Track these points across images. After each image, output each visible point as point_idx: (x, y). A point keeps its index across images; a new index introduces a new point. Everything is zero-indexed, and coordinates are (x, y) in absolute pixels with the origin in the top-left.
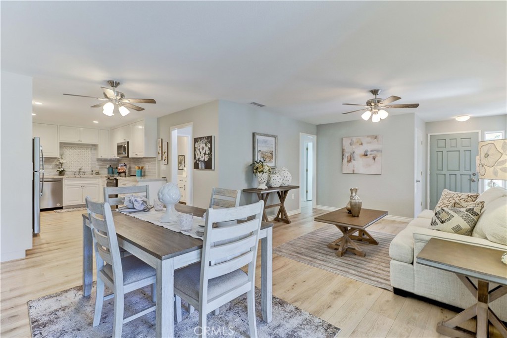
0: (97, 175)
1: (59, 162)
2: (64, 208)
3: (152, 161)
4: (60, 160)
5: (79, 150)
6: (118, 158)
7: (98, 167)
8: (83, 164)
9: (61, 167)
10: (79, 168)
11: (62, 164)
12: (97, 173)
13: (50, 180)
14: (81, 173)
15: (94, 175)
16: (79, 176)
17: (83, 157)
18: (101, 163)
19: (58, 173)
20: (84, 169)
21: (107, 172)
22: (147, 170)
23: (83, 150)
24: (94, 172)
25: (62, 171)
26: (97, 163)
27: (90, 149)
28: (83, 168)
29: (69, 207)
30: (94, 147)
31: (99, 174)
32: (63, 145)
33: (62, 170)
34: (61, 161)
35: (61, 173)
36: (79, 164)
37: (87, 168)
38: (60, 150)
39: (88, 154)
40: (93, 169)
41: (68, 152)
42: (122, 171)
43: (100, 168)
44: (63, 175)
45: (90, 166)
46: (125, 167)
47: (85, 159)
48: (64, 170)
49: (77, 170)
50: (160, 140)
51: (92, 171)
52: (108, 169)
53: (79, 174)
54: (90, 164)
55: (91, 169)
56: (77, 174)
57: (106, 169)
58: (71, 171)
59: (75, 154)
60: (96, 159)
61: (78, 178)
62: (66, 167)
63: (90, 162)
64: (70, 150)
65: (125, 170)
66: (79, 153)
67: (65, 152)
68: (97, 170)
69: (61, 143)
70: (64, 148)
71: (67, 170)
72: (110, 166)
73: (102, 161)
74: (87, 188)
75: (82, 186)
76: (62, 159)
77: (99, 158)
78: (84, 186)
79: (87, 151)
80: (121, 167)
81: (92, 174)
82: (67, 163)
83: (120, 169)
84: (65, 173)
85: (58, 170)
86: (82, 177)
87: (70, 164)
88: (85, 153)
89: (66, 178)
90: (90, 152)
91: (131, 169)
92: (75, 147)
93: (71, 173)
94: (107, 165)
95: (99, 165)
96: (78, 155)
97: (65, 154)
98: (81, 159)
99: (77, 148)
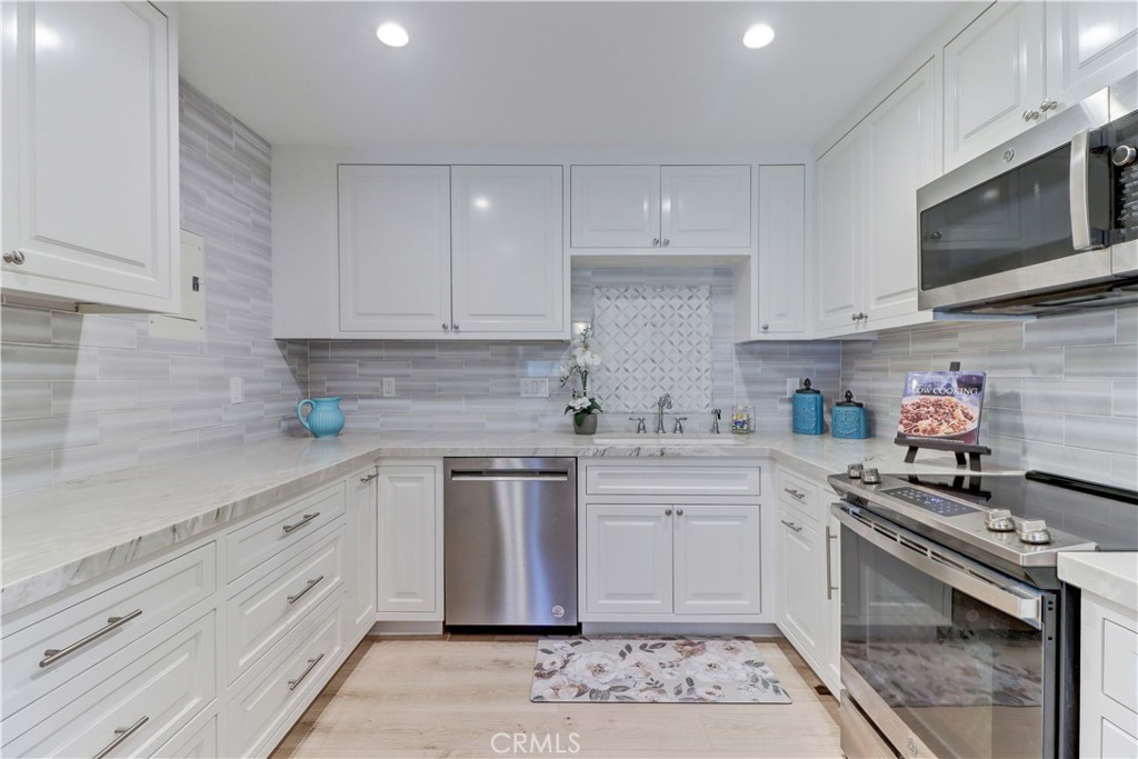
1: (571, 363)
2: (583, 631)
4: (578, 352)
5: (658, 302)
6: (927, 316)
7: (742, 389)
8: (676, 374)
9: (579, 389)
10: (659, 393)
11: (584, 375)
12: (741, 427)
13: (518, 465)
14: (668, 424)
15: (728, 441)
16: (657, 445)
17: (676, 338)
18: (759, 368)
19: (569, 419)
20: (681, 403)
21: (787, 419)
23: (676, 302)
24: (726, 419)
25: (587, 411)
26: (737, 370)
27: (704, 291)
28: (675, 395)
30: (726, 275)
31: (749, 432)
32: (590, 278)
33: (584, 402)
34: (583, 359)
35: (584, 420)
36: (657, 374)
37: (694, 401)
38: (572, 305)
39: (697, 313)
40: (719, 403)
41: (616, 311)
42: (944, 430)
43: (751, 396)
44: (592, 431)
45: (705, 383)
46: (966, 402)
47: (686, 348)
48: (594, 405)
49: (645, 404)
51: (718, 413)
52: (793, 401)
53: (660, 428)
54: (708, 374)
55: (709, 401)
56: (650, 425)
57: (782, 401)
58: (623, 408)
59: (640, 321)
60: (736, 344)
61: (651, 456)
62: (604, 393)
63: (704, 365)
64: (622, 303)
65: (971, 426)
66: (658, 317)
67: (597, 312)
68: (740, 408)
69: (577, 265)
70: (593, 294)
71: (609, 406)
72: (807, 382)
73: (764, 359)
74: (694, 523)
75: (669, 513)
76: (586, 347)
77: (756, 335)
78: (680, 513)
79: (694, 302)
80: (933, 398)
81: (716, 429)
82: (608, 370)
83: (918, 418)
84: (599, 420)
85: (570, 408)
86: (669, 457)
87: (622, 375)
88: (685, 312)
89: (594, 455)
90: (704, 311)
91: (1019, 414)
92: (642, 284)
93: (626, 418)
94: (788, 380)
95: (748, 381)
96: (654, 326)
97: (599, 325)
98: (667, 347)
99: (649, 292)
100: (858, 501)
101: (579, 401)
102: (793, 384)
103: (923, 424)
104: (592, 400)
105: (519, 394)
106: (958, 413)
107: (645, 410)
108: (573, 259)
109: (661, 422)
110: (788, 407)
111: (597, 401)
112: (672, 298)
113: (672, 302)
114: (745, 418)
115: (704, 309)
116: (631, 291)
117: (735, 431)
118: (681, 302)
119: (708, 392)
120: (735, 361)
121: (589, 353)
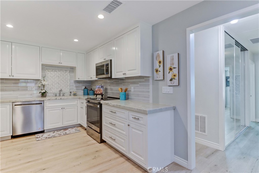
0: (76, 97)
1: (41, 84)
2: (45, 131)
3: (140, 82)
4: (43, 81)
5: (59, 73)
6: (97, 79)
8: (63, 86)
9: (43, 88)
10: (59, 89)
11: (44, 86)
12: (75, 95)
14: (61, 95)
15: (72, 96)
16: (60, 98)
17: (63, 79)
18: (78, 85)
19: (40, 95)
20: (64, 91)
21: (83, 93)
22: (131, 93)
23: (63, 73)
24: (72, 93)
25: (45, 93)
26: (74, 85)
27: (68, 71)
28: (63, 89)
29: (50, 131)
30: (72, 69)
31: (76, 95)
32: (45, 67)
34: (44, 83)
35: (44, 94)
36: (59, 85)
37: (66, 90)
38: (42, 72)
39: (67, 75)
40: (71, 91)
41: (50, 74)
42: (100, 93)
43: (77, 89)
44: (45, 97)
45: (68, 87)
46: (102, 89)
47: (65, 81)
49: (57, 91)
50: (161, 53)
51: (71, 92)
52: (84, 90)
53: (60, 95)
54: (69, 86)
55: (69, 90)
56: (58, 95)
57: (82, 90)
58: (52, 92)
59: (56, 76)
60: (74, 81)
61: (59, 99)
62: (48, 89)
63: (68, 84)
64: (52, 72)
65: (102, 92)
66: (59, 75)
67: (46, 74)
68: (75, 91)
69: (43, 65)
70: (45, 70)
71: (49, 92)
72: (86, 87)
73: (79, 83)
74: (67, 110)
75: (62, 109)
76: (44, 81)
77: (77, 80)
78: (64, 108)
79: (66, 73)
80: (99, 89)
81: (70, 95)
82: (49, 85)
83: (97, 91)
84: (47, 94)
85: (41, 92)
86: (62, 99)
87: (52, 86)
88: (65, 75)
89: (48, 100)
90: (68, 75)
91: (107, 90)
92: (56, 69)
93: (53, 94)
94: (83, 87)
95: (76, 87)
96: (58, 77)
97: (47, 77)
98: (61, 81)
99: (57, 71)
100: (89, 101)
101: (43, 91)
102: (84, 87)
103: (98, 92)
104: (45, 91)
105: (27, 90)
106: (101, 90)
107: (56, 92)
108: (42, 64)
109: (60, 94)
110: (83, 91)
111: (46, 91)
112: (62, 72)
113: (62, 73)
114: (76, 93)
115: (68, 74)
116: (54, 70)
117: (74, 95)
118: (64, 73)
119: (69, 89)
120: (74, 83)
121: (45, 82)
